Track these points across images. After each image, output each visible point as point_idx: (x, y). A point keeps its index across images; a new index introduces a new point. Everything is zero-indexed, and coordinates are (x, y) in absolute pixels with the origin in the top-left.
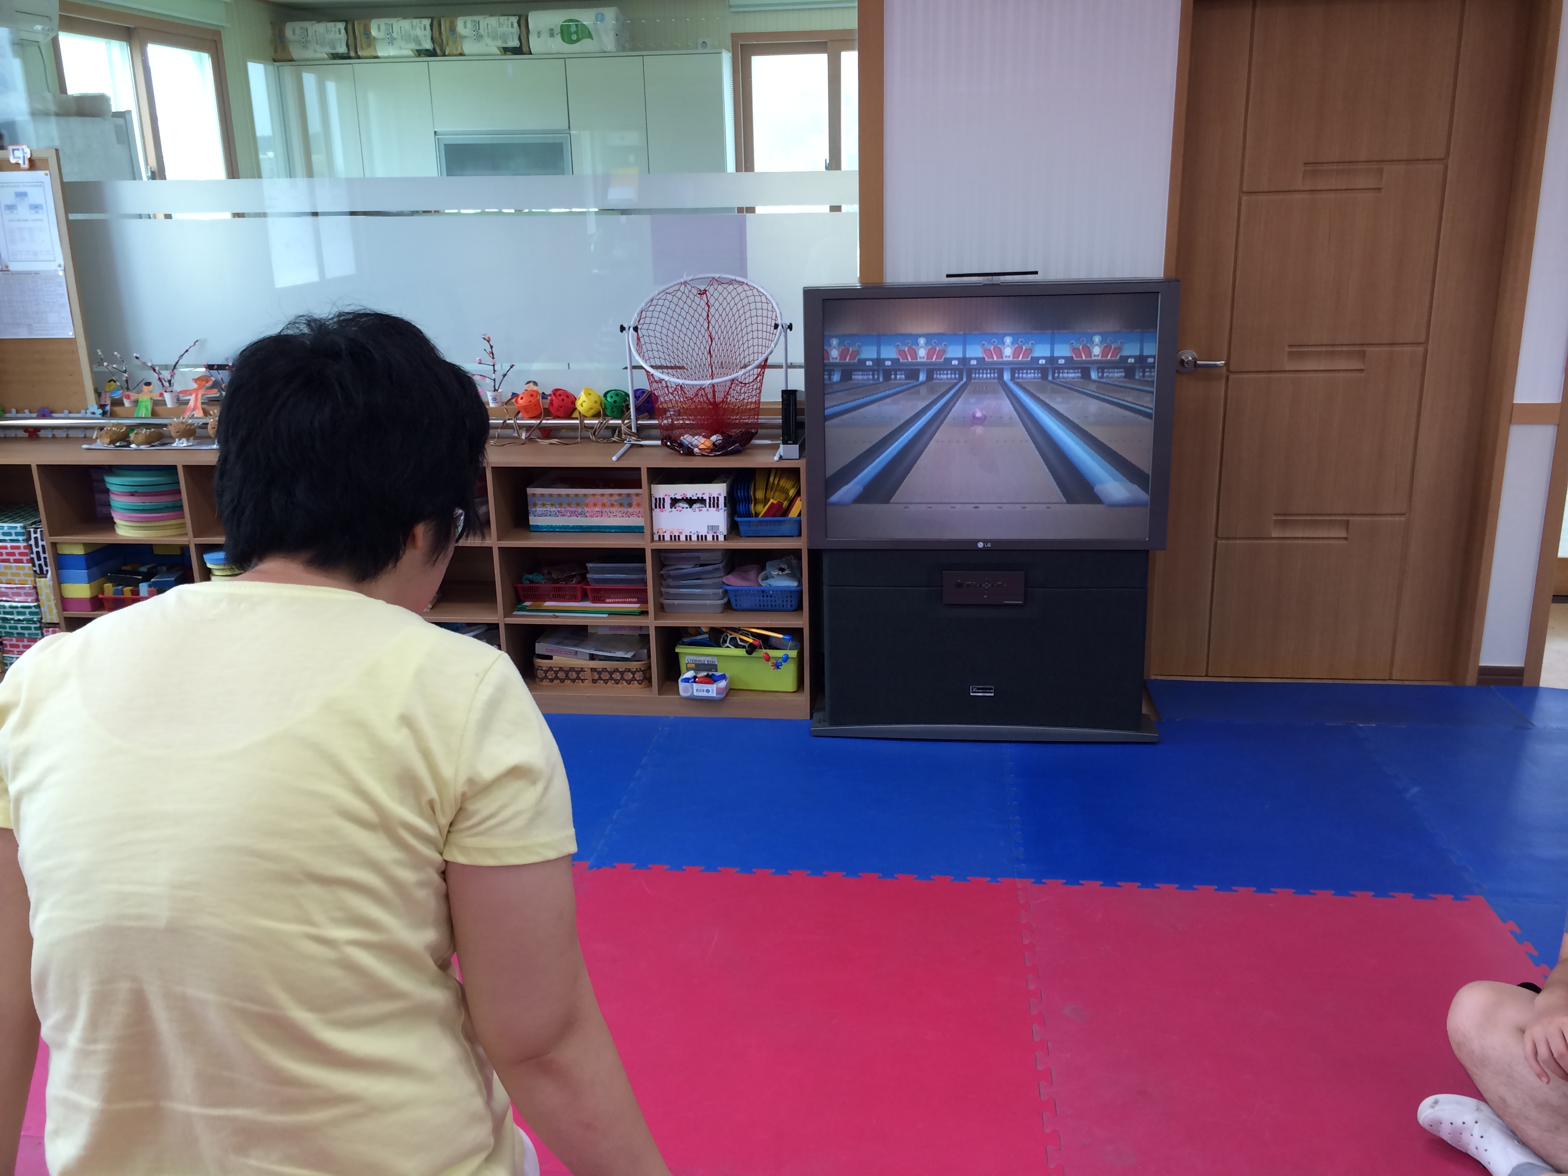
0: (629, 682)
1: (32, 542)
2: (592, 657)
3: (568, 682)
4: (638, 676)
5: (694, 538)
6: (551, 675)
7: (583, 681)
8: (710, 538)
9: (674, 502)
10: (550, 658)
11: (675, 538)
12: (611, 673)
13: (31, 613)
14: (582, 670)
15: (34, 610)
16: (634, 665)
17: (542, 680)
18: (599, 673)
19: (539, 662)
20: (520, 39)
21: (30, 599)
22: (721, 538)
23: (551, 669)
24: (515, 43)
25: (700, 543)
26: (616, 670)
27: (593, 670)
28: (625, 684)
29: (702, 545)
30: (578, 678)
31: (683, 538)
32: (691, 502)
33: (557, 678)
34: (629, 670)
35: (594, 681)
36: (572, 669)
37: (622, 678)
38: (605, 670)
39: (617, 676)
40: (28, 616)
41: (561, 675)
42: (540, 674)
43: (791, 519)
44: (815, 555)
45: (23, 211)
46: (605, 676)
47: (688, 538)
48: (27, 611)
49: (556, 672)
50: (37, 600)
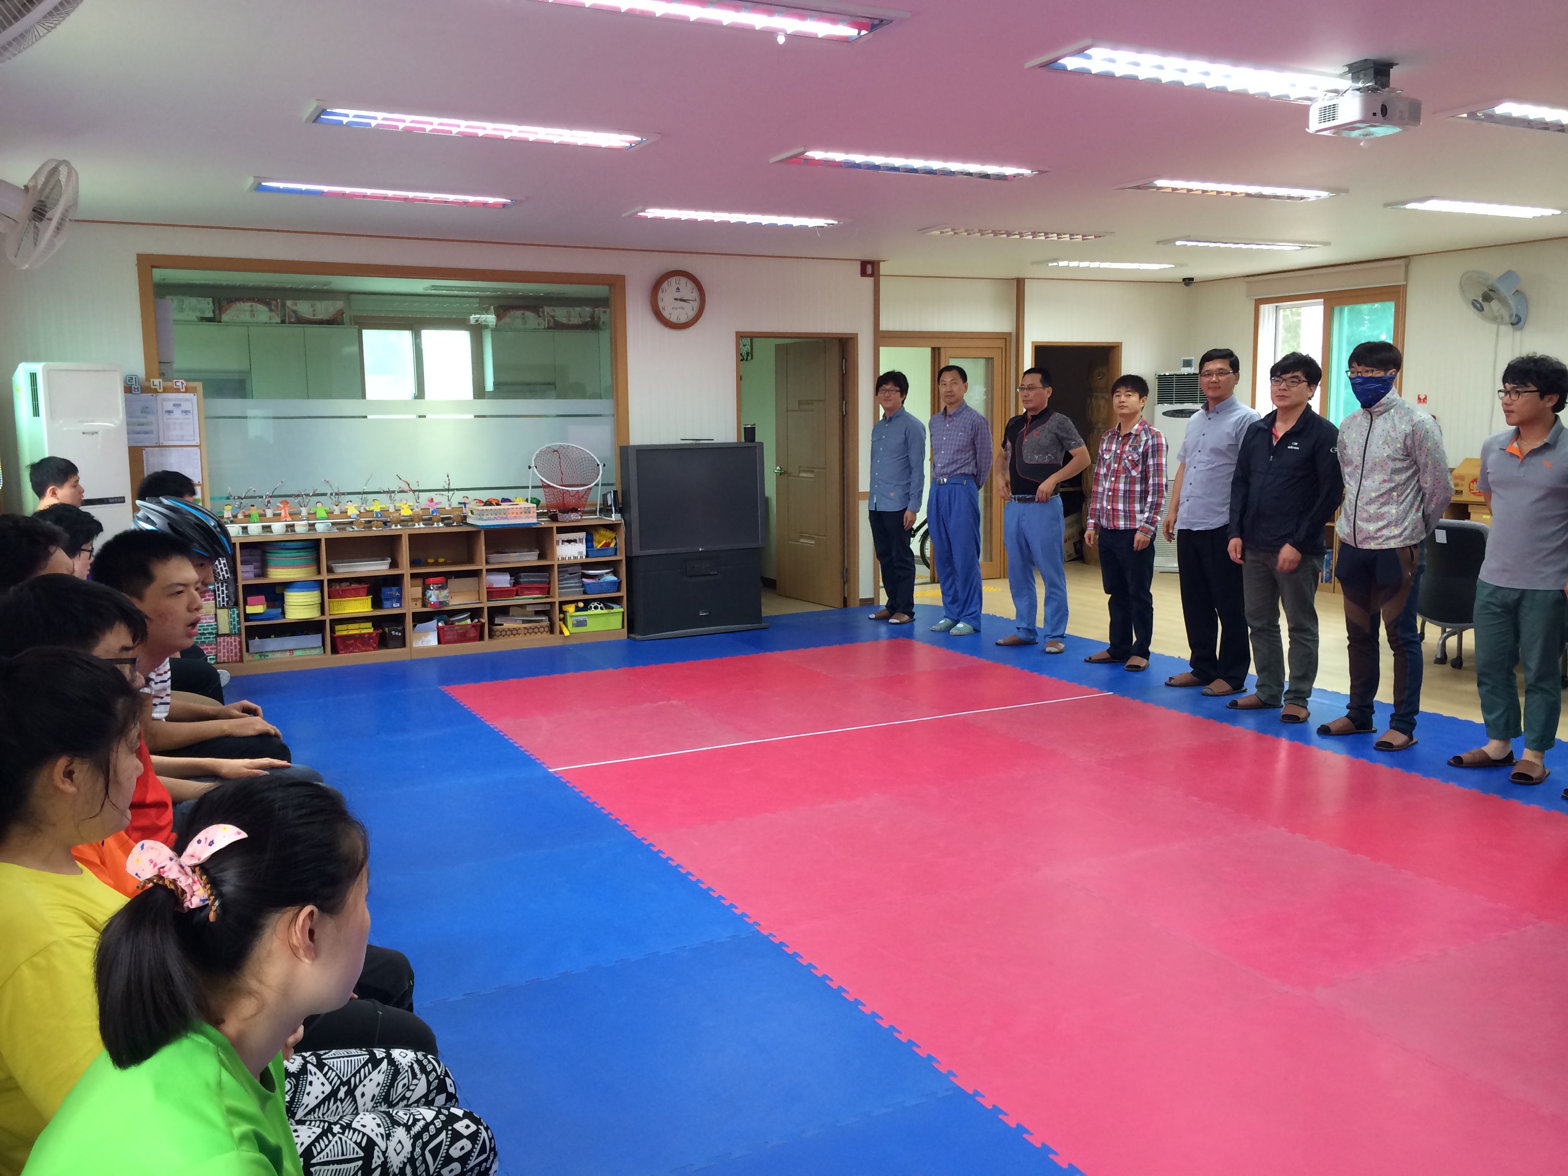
2: (524, 622)
3: (512, 636)
4: (546, 629)
5: (573, 558)
6: (503, 633)
7: (519, 634)
8: (577, 558)
9: (564, 542)
10: (502, 625)
11: (564, 559)
12: (533, 629)
13: (212, 629)
14: (519, 629)
15: (214, 627)
16: (544, 624)
17: (498, 637)
19: (496, 628)
20: (214, 312)
21: (212, 621)
22: (584, 557)
23: (504, 630)
24: (211, 315)
25: (575, 560)
26: (536, 627)
27: (525, 628)
28: (540, 633)
29: (576, 561)
30: (517, 633)
31: (568, 559)
32: (570, 542)
33: (506, 634)
34: (542, 627)
35: (525, 634)
36: (515, 629)
37: (539, 631)
38: (530, 628)
39: (536, 630)
40: (210, 631)
41: (509, 633)
42: (498, 633)
43: (612, 548)
44: (629, 560)
45: (177, 413)
47: (570, 558)
48: (210, 628)
49: (506, 632)
50: (216, 621)
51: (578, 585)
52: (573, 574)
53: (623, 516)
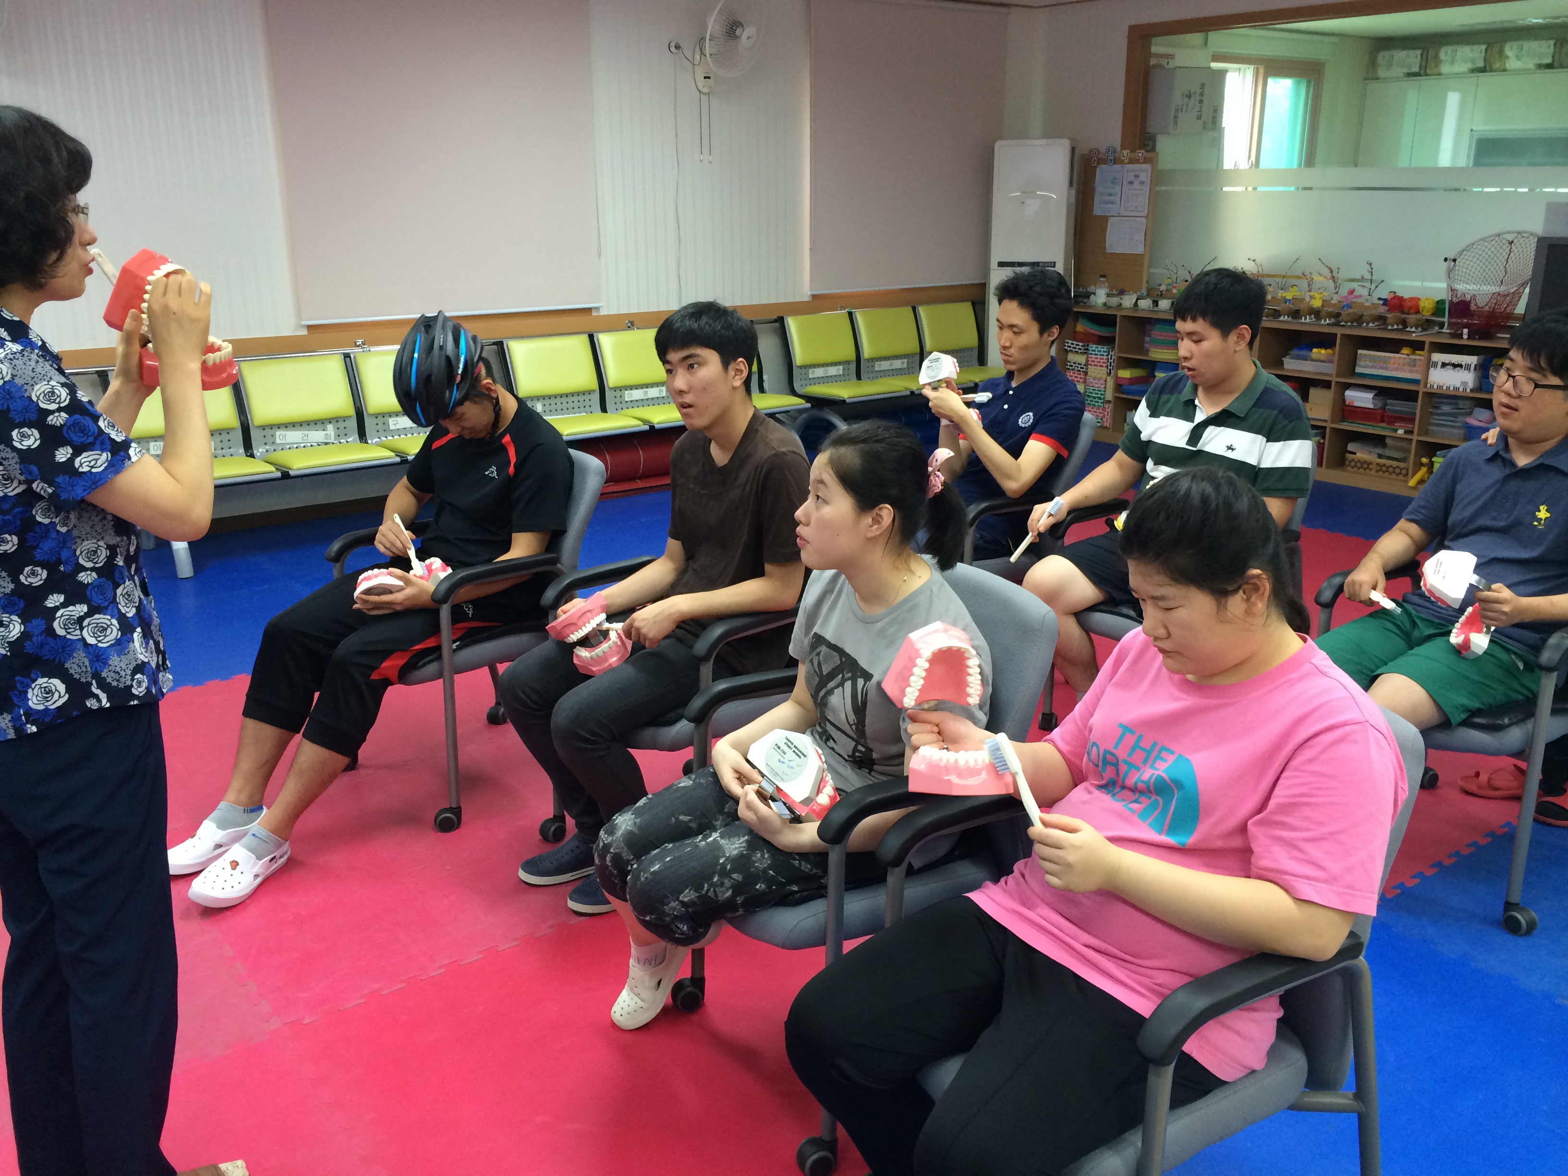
0: (1397, 474)
1: (1109, 357)
2: (1380, 456)
3: (1364, 470)
4: (1404, 472)
5: (1452, 389)
6: (1353, 464)
7: (1372, 470)
8: (1461, 390)
9: (1444, 365)
10: (1355, 454)
11: (1440, 387)
12: (1388, 467)
14: (1371, 463)
15: (1102, 392)
16: (1402, 465)
17: (1347, 466)
18: (1381, 466)
19: (1349, 456)
21: (1102, 387)
22: (1468, 390)
23: (1353, 460)
25: (1455, 392)
26: (1391, 466)
27: (1378, 464)
28: (1395, 476)
29: (1457, 394)
30: (1368, 468)
31: (1445, 388)
32: (1455, 366)
33: (1360, 466)
34: (1399, 468)
35: (1377, 472)
36: (1365, 462)
37: (1394, 472)
38: (1384, 464)
39: (1391, 470)
40: (1099, 396)
41: (1362, 465)
42: (1347, 463)
45: (1136, 183)
46: (1384, 469)
47: (1448, 388)
49: (1356, 463)
50: (1105, 388)
51: (1458, 425)
52: (1456, 409)
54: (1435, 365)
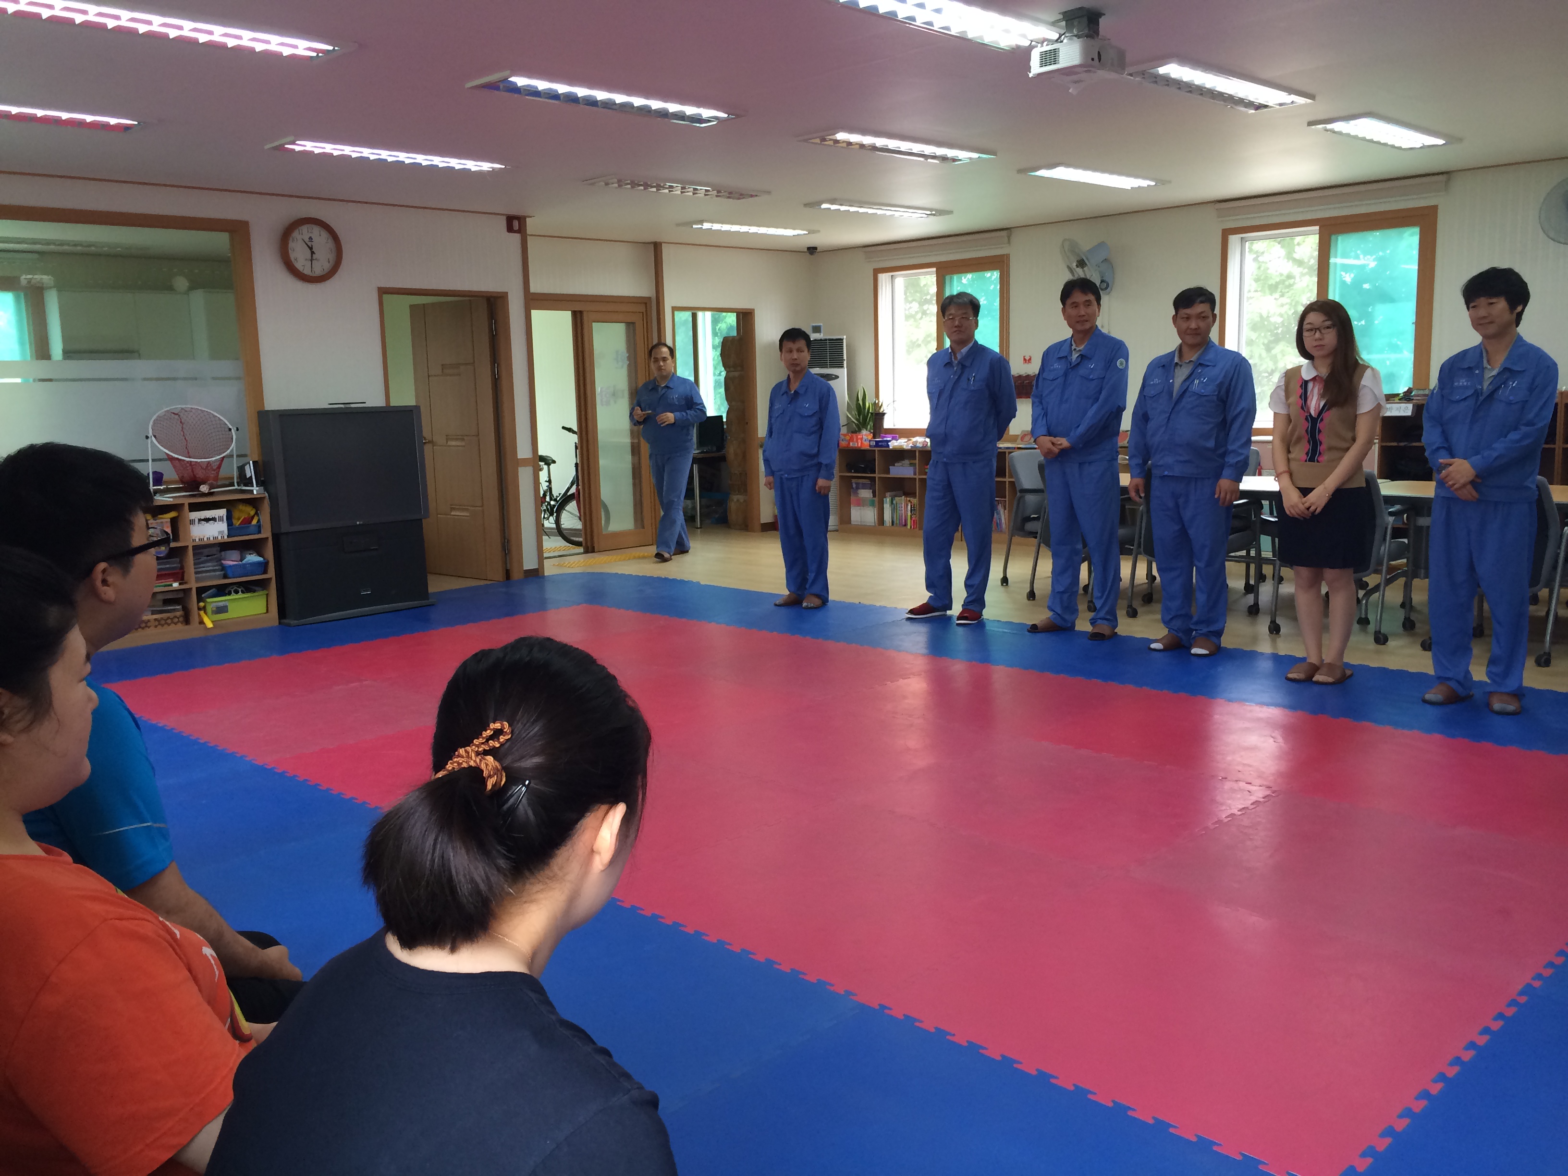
0: (176, 623)
4: (181, 619)
5: (212, 539)
7: (149, 627)
8: (218, 538)
9: (200, 520)
11: (202, 540)
12: (165, 620)
16: (178, 614)
18: (159, 621)
22: (226, 537)
26: (168, 618)
27: (156, 620)
28: (173, 625)
29: (214, 542)
31: (205, 539)
32: (207, 520)
34: (175, 617)
35: (156, 626)
37: (172, 622)
38: (162, 619)
43: (255, 525)
44: (276, 537)
46: (169, 621)
47: (208, 539)
51: (217, 568)
52: (209, 556)
53: (266, 490)
54: (192, 522)
